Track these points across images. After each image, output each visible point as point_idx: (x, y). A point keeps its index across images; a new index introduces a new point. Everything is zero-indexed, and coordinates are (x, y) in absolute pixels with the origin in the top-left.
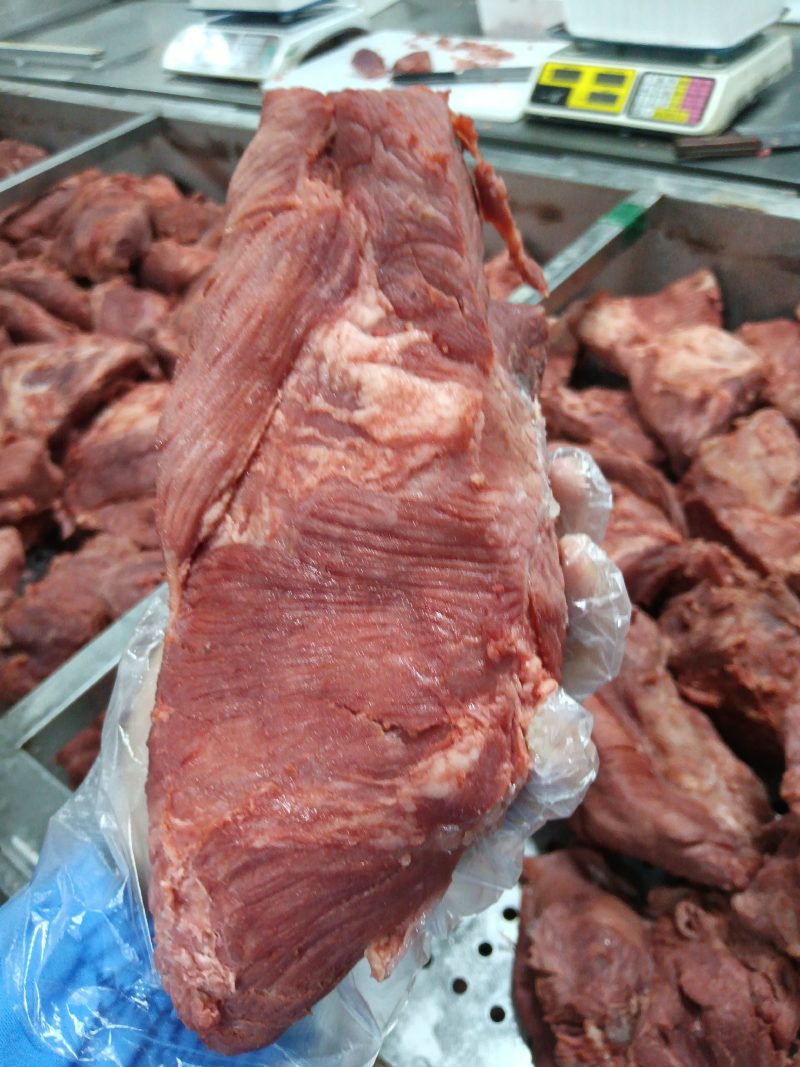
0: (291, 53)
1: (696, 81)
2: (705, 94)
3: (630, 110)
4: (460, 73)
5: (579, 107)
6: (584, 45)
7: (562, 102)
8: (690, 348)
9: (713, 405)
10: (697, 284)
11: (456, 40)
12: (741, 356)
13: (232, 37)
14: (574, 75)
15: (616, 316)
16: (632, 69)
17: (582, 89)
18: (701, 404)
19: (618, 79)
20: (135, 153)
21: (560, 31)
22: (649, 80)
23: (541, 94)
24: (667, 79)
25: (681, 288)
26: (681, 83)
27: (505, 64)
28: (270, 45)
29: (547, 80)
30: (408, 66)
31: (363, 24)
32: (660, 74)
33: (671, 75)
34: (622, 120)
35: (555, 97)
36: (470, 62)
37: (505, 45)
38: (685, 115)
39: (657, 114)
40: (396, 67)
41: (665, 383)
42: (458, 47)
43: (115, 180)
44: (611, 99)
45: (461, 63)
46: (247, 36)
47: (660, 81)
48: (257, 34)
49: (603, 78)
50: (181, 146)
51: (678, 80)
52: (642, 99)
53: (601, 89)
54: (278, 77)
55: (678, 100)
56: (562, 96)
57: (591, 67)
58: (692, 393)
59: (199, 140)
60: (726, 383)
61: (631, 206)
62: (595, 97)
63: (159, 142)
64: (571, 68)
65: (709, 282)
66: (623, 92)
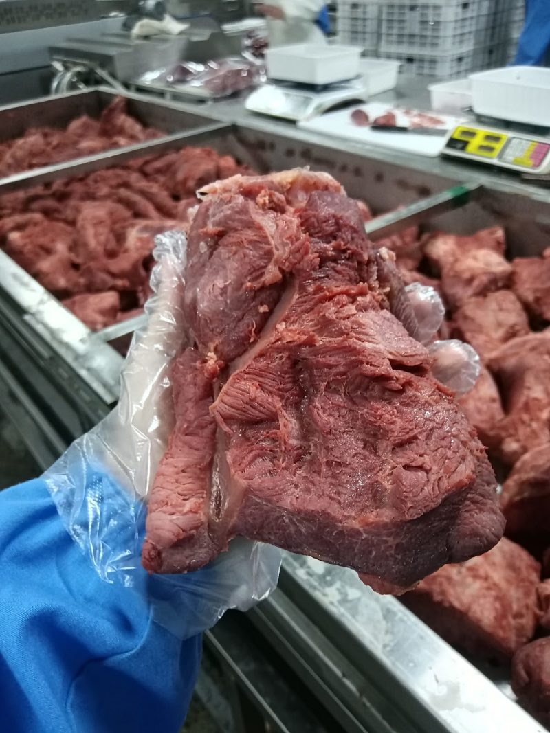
0: (317, 108)
1: (542, 145)
2: (544, 152)
3: (500, 156)
4: (410, 129)
5: (472, 152)
6: (483, 119)
7: (463, 149)
8: (475, 258)
9: (476, 283)
10: (492, 233)
11: (415, 112)
12: (499, 264)
13: (287, 95)
14: (472, 134)
15: (445, 243)
16: (506, 134)
17: (475, 143)
18: (470, 281)
19: (497, 139)
20: (217, 141)
21: (470, 111)
22: (514, 141)
23: (452, 143)
24: (524, 142)
25: (483, 234)
26: (532, 145)
27: (439, 127)
28: (306, 102)
29: (457, 136)
30: (382, 122)
31: (363, 97)
32: (521, 139)
33: (528, 140)
34: (495, 161)
35: (460, 145)
36: (419, 124)
37: (443, 118)
38: (531, 162)
39: (515, 161)
40: (376, 121)
41: (456, 272)
42: (415, 116)
43: (204, 151)
44: (491, 149)
45: (414, 124)
46: (296, 96)
47: (521, 143)
48: (301, 94)
49: (489, 138)
50: (243, 141)
51: (531, 143)
52: (508, 151)
53: (486, 143)
54: (308, 119)
55: (529, 154)
56: (464, 145)
57: (483, 131)
58: (467, 275)
59: (251, 138)
60: (485, 273)
61: (462, 188)
62: (482, 147)
63: (231, 138)
64: (471, 131)
65: (500, 233)
66: (498, 146)
